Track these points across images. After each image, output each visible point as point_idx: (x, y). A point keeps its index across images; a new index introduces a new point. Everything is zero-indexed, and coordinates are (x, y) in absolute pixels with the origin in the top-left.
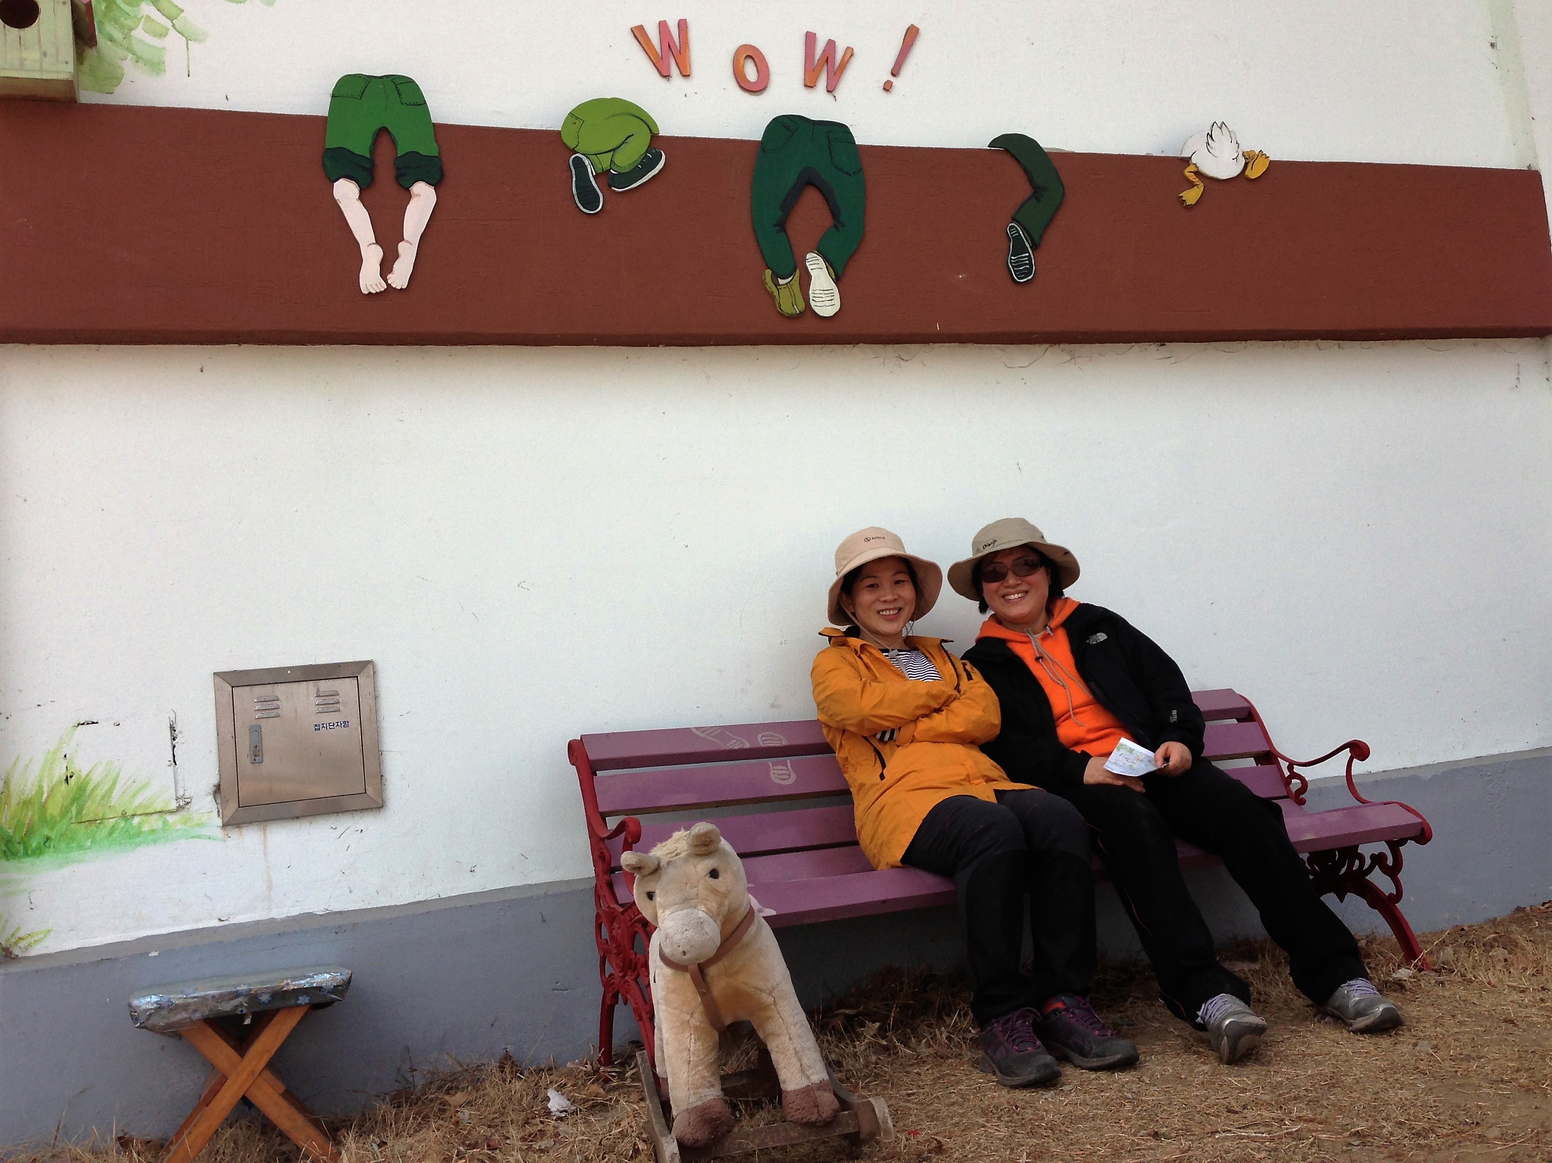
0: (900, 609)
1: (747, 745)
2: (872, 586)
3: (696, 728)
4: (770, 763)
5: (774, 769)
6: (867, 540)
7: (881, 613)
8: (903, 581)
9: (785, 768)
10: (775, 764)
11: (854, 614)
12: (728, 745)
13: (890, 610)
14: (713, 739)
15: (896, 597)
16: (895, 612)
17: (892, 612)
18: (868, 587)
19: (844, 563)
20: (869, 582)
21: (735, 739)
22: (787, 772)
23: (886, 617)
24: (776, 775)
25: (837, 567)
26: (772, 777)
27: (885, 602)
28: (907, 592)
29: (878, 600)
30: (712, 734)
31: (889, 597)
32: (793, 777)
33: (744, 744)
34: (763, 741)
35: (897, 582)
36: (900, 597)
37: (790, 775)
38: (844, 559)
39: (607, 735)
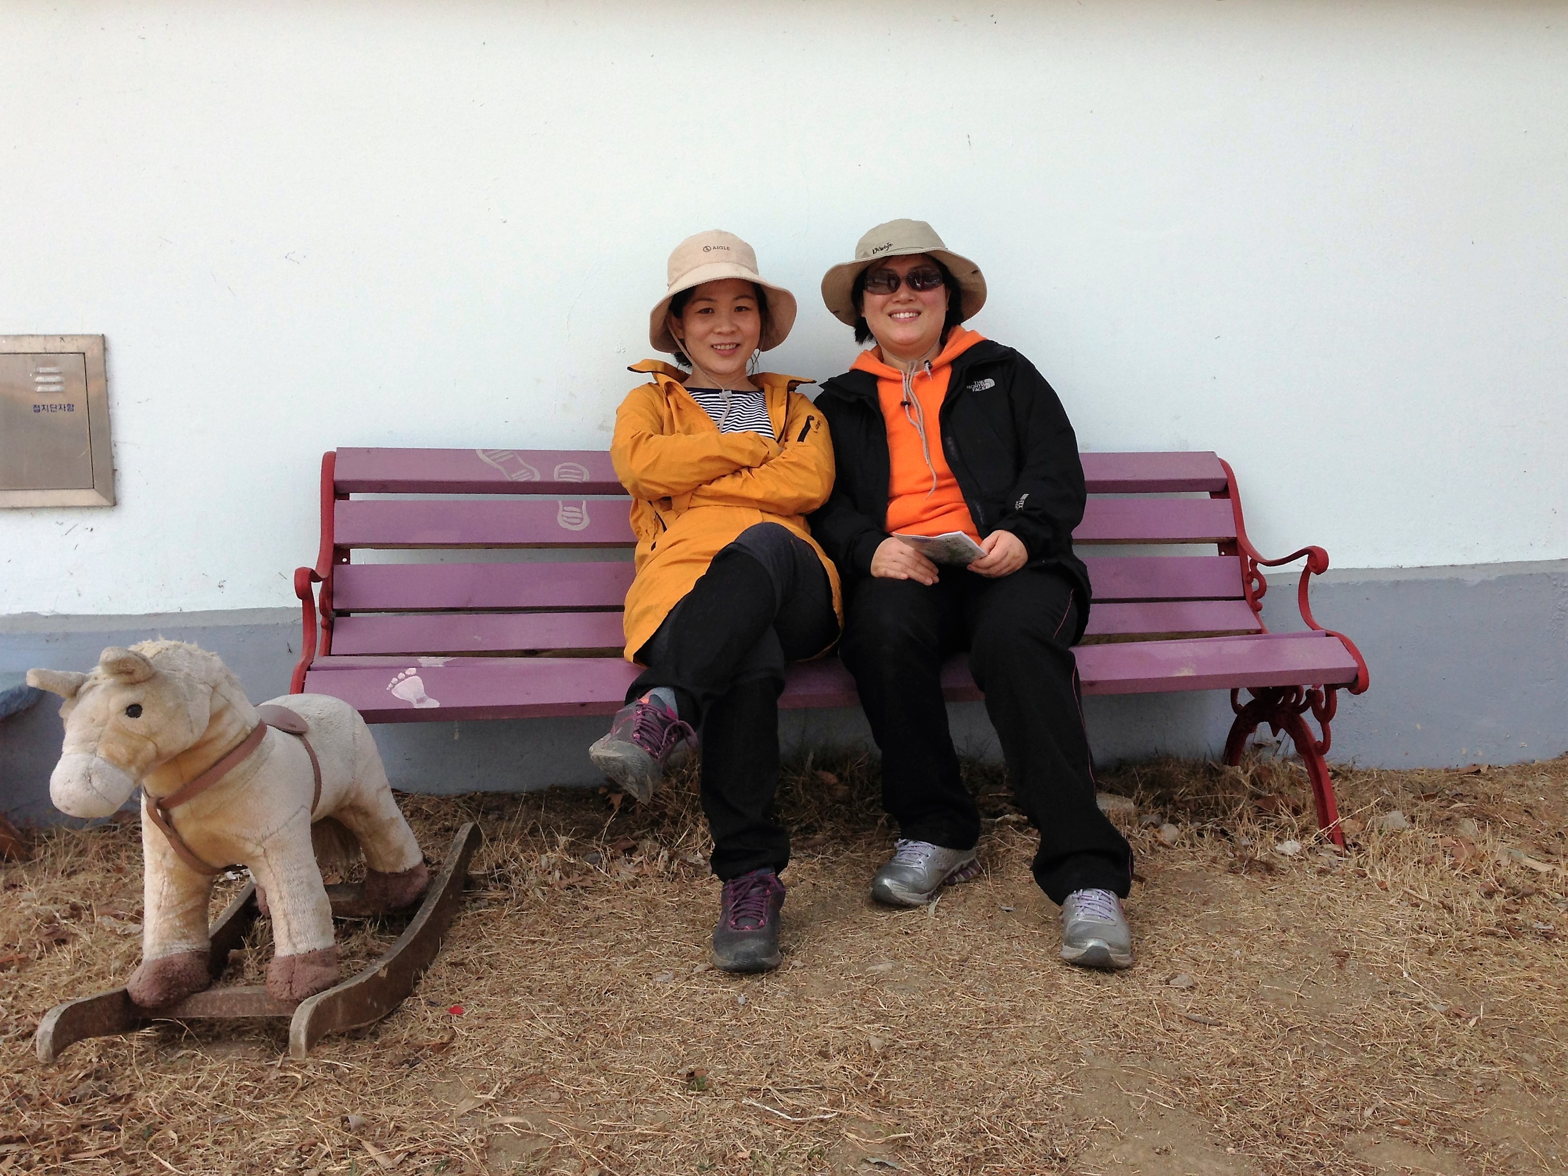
0: (738, 345)
1: (537, 478)
2: (706, 311)
3: (484, 451)
4: (560, 502)
5: (564, 510)
6: (707, 249)
7: (715, 347)
8: (747, 309)
9: (578, 510)
10: (566, 504)
11: (683, 342)
12: (513, 476)
13: (725, 345)
14: (499, 467)
15: (734, 329)
16: (731, 347)
17: (728, 347)
18: (700, 312)
19: (676, 275)
20: (702, 305)
21: (525, 468)
22: (579, 515)
23: (720, 352)
24: (565, 519)
25: (670, 279)
26: (560, 520)
27: (719, 333)
28: (749, 324)
29: (711, 331)
30: (500, 460)
31: (726, 329)
32: (587, 521)
33: (534, 476)
34: (558, 475)
35: (739, 309)
36: (739, 328)
37: (582, 519)
38: (677, 270)
39: (369, 450)
